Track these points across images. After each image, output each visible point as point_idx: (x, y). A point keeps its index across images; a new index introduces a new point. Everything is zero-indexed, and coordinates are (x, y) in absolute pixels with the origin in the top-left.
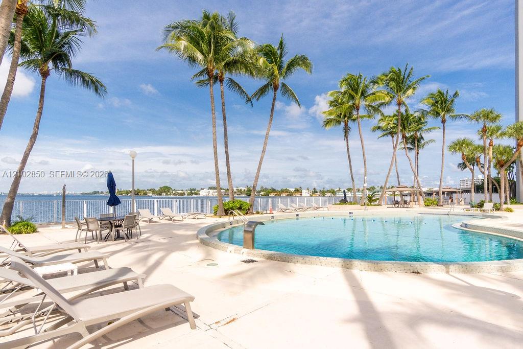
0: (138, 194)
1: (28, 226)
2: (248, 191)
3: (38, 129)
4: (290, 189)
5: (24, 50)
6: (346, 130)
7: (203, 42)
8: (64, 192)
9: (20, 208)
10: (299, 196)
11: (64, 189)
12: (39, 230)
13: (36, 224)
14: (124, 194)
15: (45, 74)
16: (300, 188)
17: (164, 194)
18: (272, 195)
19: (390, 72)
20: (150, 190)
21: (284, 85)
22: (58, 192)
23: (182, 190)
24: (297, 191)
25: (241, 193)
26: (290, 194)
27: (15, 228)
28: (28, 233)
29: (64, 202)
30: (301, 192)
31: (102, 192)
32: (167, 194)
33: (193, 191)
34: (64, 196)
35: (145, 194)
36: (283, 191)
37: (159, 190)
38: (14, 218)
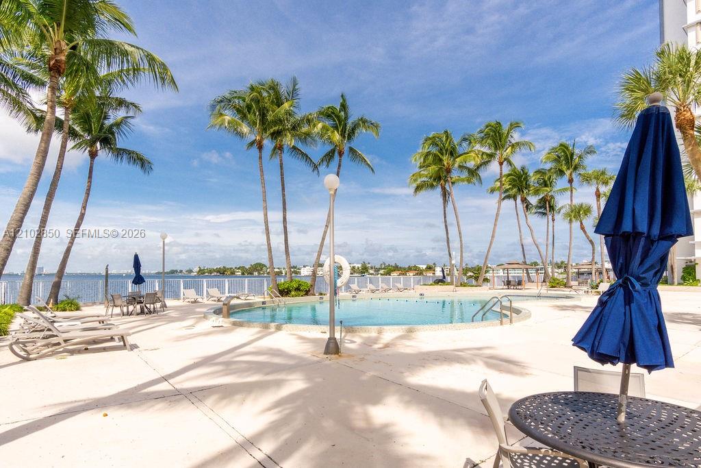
0: (223, 273)
1: (72, 304)
2: (362, 269)
3: (85, 210)
4: (421, 266)
5: (73, 134)
6: (445, 195)
7: (249, 113)
8: (107, 272)
9: (67, 287)
10: (431, 275)
11: (107, 268)
12: (82, 308)
13: (81, 304)
14: (207, 274)
15: (93, 155)
16: (434, 264)
17: (256, 274)
18: (394, 274)
19: (487, 127)
20: (239, 269)
21: (351, 149)
22: (130, 271)
23: (279, 269)
24: (429, 268)
25: (354, 272)
26: (420, 272)
27: (60, 306)
28: (71, 310)
29: (107, 281)
30: (434, 270)
31: (181, 271)
32: (259, 273)
33: (292, 270)
34: (107, 276)
35: (233, 273)
36: (410, 269)
37: (250, 268)
38: (61, 297)
